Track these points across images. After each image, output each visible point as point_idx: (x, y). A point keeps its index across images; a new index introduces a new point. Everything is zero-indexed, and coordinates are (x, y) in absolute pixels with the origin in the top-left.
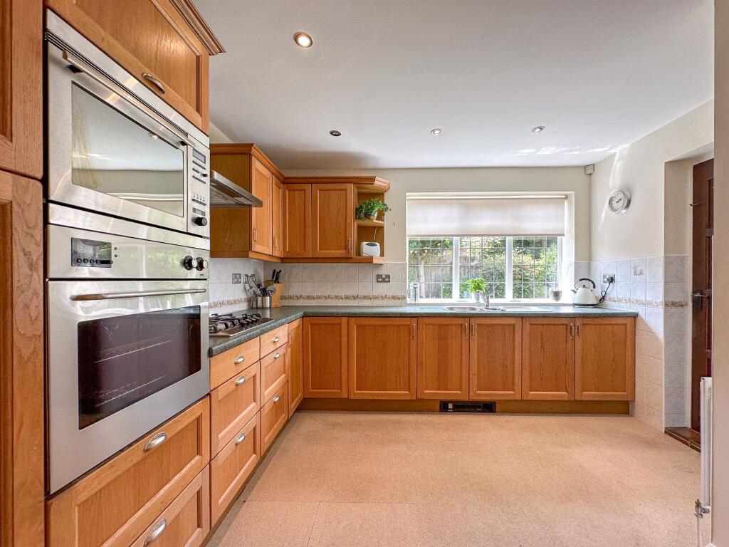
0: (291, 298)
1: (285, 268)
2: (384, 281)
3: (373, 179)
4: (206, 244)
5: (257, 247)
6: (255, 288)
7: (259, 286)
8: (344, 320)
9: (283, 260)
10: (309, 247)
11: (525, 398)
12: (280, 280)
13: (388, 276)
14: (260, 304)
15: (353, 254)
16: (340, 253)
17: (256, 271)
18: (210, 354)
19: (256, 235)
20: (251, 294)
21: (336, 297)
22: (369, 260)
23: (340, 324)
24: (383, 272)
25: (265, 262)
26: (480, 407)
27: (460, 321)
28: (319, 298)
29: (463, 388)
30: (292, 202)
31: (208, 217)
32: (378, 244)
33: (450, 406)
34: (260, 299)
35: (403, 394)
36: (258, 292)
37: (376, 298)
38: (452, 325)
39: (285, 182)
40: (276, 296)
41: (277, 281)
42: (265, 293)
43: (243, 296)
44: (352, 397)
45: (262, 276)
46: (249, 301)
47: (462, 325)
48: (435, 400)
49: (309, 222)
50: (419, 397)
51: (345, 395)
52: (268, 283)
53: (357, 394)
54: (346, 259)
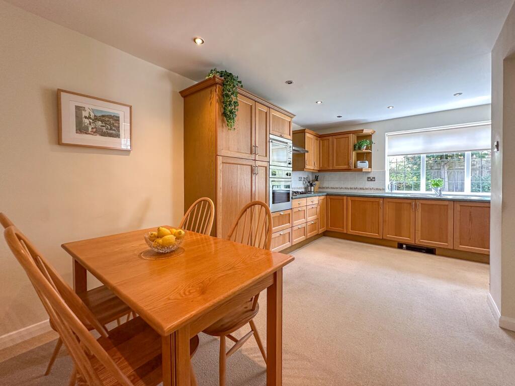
0: (323, 188)
1: (320, 175)
2: (371, 180)
3: (363, 130)
4: (291, 169)
5: (307, 167)
6: (307, 183)
7: (309, 182)
8: (345, 198)
9: (319, 171)
10: (331, 165)
11: (456, 249)
12: (318, 180)
13: (374, 178)
14: (309, 190)
15: (353, 167)
16: (346, 167)
17: (308, 176)
18: (292, 198)
19: (307, 162)
20: (306, 186)
21: (345, 188)
22: (361, 170)
23: (343, 199)
24: (371, 176)
25: (312, 172)
26: (424, 250)
27: (409, 201)
28: (337, 188)
29: (411, 237)
30: (323, 146)
31: (292, 162)
32: (367, 162)
33: (404, 246)
34: (309, 187)
35: (375, 235)
36: (309, 184)
37: (367, 189)
38: (404, 203)
39: (320, 137)
40: (317, 187)
41: (317, 180)
42: (311, 185)
43: (303, 186)
44: (348, 233)
45: (311, 178)
46: (305, 188)
47: (410, 203)
48: (395, 241)
49: (331, 153)
50: (384, 238)
51: (345, 232)
52: (313, 181)
53: (351, 232)
54: (349, 170)
